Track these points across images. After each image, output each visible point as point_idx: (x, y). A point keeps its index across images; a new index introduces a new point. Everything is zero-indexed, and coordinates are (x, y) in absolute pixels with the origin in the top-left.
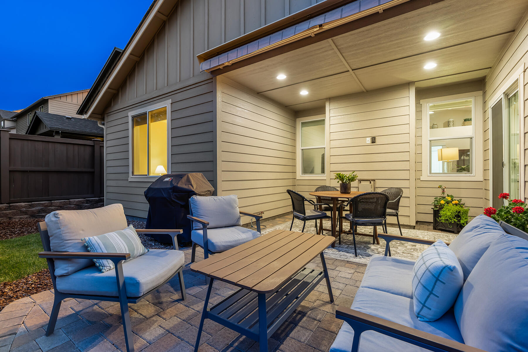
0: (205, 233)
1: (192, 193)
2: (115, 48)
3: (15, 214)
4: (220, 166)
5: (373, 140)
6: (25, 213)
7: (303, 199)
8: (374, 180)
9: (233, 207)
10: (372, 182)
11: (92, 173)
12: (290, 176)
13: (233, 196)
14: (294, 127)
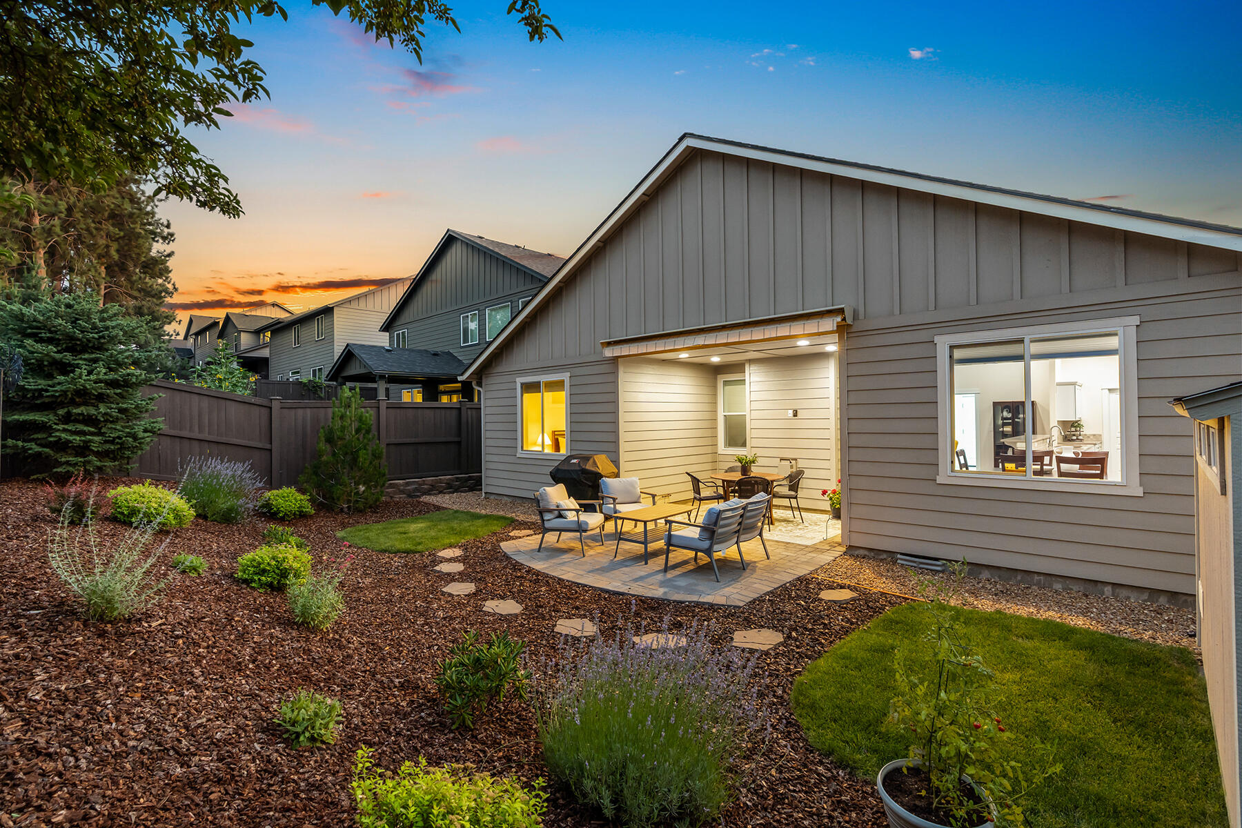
0: (615, 507)
1: (602, 476)
2: (448, 230)
3: (395, 493)
4: (623, 447)
5: (795, 414)
6: (402, 492)
7: (698, 481)
8: (796, 460)
9: (635, 488)
10: (793, 462)
11: (459, 443)
12: (709, 450)
13: (634, 478)
14: (715, 387)
